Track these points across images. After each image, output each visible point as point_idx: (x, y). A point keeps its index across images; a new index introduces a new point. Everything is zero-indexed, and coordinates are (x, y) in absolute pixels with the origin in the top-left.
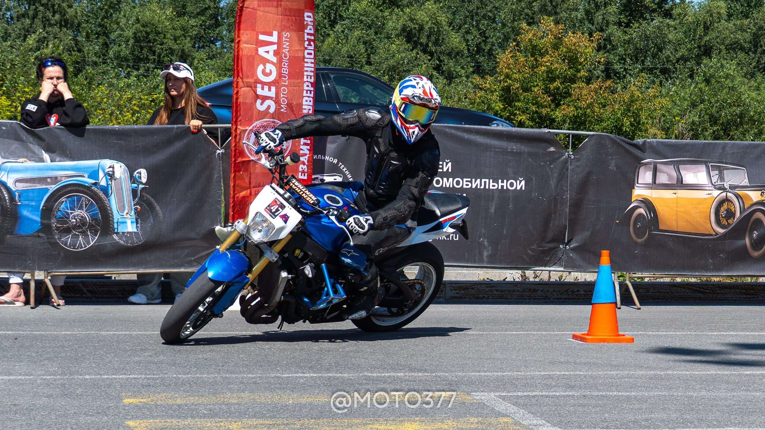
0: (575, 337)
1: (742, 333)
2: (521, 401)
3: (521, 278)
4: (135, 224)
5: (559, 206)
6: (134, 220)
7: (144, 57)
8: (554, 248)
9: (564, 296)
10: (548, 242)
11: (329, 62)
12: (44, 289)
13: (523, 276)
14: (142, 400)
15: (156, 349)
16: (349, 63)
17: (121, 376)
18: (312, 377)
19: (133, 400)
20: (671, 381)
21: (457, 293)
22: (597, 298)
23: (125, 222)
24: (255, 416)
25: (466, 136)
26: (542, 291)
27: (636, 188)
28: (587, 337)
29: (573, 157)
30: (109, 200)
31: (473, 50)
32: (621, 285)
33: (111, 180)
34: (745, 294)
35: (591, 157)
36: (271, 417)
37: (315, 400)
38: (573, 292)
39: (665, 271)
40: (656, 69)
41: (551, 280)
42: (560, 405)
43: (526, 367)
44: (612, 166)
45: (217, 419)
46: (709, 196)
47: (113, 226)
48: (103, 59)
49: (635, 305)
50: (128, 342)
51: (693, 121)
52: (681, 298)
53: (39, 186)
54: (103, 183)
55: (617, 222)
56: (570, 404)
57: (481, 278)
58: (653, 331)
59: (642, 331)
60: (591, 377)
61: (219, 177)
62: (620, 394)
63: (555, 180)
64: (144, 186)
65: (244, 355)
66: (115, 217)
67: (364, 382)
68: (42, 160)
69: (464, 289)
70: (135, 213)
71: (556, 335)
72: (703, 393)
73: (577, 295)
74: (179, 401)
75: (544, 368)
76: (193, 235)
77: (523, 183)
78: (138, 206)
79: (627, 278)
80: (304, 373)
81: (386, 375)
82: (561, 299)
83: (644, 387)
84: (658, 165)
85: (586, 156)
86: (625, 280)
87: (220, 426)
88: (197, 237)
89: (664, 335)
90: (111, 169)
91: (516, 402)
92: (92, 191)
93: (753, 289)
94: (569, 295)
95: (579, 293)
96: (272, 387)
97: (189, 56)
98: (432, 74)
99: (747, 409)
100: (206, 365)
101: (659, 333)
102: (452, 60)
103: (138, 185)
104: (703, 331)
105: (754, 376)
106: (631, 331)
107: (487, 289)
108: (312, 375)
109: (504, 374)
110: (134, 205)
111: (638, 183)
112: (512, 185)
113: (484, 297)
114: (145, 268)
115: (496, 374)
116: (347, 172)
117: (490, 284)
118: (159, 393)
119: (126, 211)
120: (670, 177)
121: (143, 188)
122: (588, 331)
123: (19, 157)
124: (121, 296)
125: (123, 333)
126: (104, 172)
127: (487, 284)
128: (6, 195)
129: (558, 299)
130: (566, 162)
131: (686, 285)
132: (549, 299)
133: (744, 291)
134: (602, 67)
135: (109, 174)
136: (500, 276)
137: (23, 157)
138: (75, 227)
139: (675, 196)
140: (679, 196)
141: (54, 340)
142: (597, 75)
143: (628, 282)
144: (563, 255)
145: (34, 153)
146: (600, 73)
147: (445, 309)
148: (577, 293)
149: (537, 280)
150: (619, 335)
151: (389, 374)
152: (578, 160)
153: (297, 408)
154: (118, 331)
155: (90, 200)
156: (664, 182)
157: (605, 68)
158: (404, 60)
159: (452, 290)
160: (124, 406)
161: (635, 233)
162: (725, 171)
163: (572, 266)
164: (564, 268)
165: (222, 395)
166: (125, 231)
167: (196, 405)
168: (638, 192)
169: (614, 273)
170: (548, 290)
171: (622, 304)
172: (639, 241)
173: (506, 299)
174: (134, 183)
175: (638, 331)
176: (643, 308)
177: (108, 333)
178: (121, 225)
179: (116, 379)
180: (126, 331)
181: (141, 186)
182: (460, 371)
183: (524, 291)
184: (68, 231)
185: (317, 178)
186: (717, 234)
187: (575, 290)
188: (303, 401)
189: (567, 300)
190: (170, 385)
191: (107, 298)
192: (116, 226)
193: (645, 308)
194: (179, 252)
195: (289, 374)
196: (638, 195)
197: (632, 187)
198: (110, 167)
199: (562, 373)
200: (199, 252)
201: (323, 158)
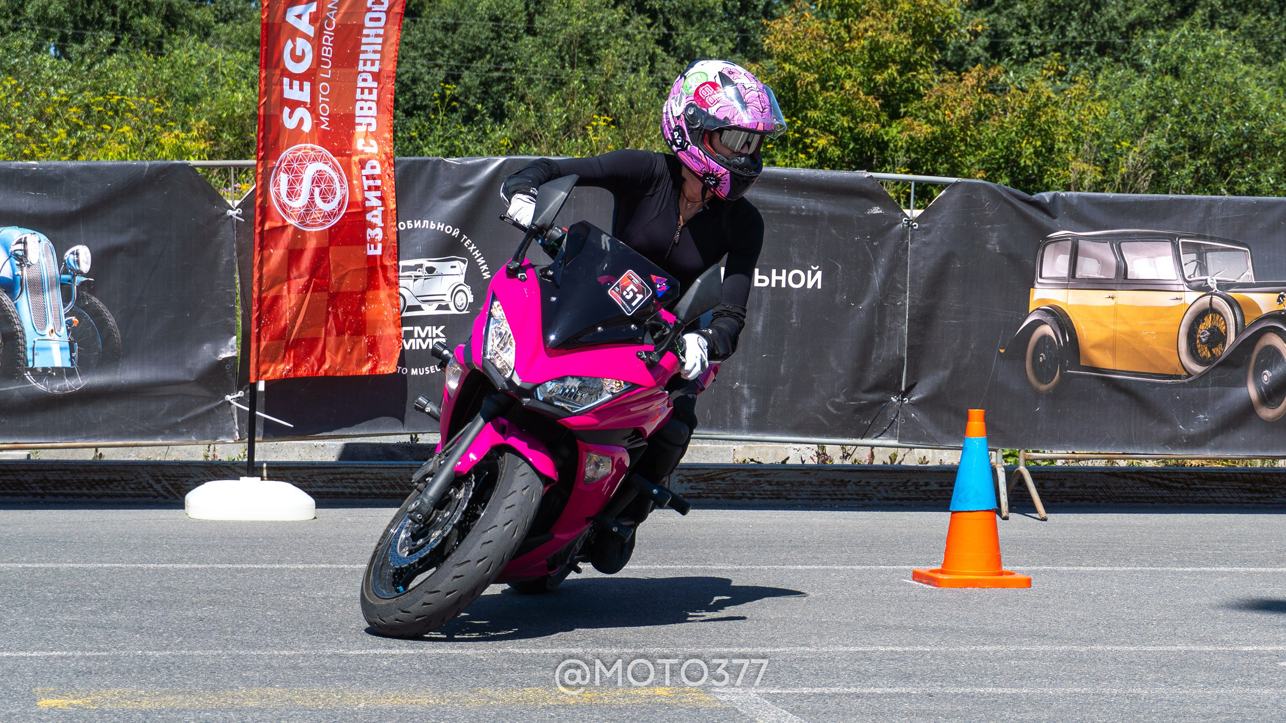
0: (917, 576)
1: (1242, 569)
2: (807, 705)
3: (816, 459)
4: (68, 352)
5: (888, 320)
6: (67, 345)
7: (93, 18)
8: (881, 402)
9: (899, 495)
10: (869, 391)
11: (454, 28)
13: (821, 454)
14: (74, 702)
15: (105, 599)
16: (492, 31)
17: (35, 654)
18: (404, 655)
19: (56, 701)
20: (1099, 666)
21: (692, 488)
22: (960, 501)
23: (48, 349)
26: (856, 484)
27: (1037, 286)
28: (940, 576)
29: (916, 225)
30: (16, 305)
31: (734, 6)
32: (1011, 473)
33: (20, 265)
34: (1250, 490)
35: (953, 226)
37: (410, 701)
38: (917, 485)
39: (1093, 448)
40: (1089, 44)
41: (875, 463)
42: (882, 714)
43: (821, 636)
44: (993, 245)
46: (1178, 303)
47: (25, 355)
48: (14, 21)
49: (1036, 511)
50: (50, 584)
51: (1157, 148)
52: (1126, 498)
54: (6, 275)
55: (1002, 351)
56: (902, 712)
57: (740, 458)
58: (1070, 565)
59: (1048, 564)
60: (946, 656)
61: (230, 263)
62: (1000, 691)
63: (880, 270)
64: (84, 279)
65: (274, 612)
66: (27, 339)
67: (506, 666)
69: (705, 480)
70: (68, 331)
71: (881, 572)
72: (1161, 689)
73: (923, 491)
74: (145, 705)
75: (855, 638)
76: (180, 376)
77: (819, 275)
78: (73, 318)
79: (1022, 461)
81: (549, 651)
82: (893, 499)
83: (1047, 676)
84: (1082, 243)
85: (943, 224)
86: (1017, 464)
88: (188, 378)
89: (1092, 574)
90: (20, 246)
91: (799, 707)
93: (1265, 481)
94: (909, 492)
95: (927, 488)
96: (328, 675)
97: (181, 16)
98: (654, 53)
100: (200, 631)
101: (1082, 568)
102: (693, 25)
103: (74, 277)
104: (1165, 564)
105: (1261, 655)
106: (1026, 563)
107: (751, 480)
109: (777, 650)
110: (66, 315)
111: (1041, 277)
112: (796, 279)
113: (744, 496)
114: (87, 438)
116: (477, 254)
117: (755, 470)
118: (108, 688)
120: (1104, 265)
121: (82, 283)
122: (943, 565)
124: (41, 492)
125: (42, 565)
126: (7, 251)
127: (749, 470)
129: (888, 499)
130: (903, 235)
131: (1135, 473)
132: (870, 499)
133: (1249, 485)
134: (984, 40)
135: (17, 255)
136: (776, 454)
139: (1111, 302)
140: (1120, 302)
142: (974, 55)
143: (1022, 468)
144: (897, 416)
146: (980, 51)
147: (668, 520)
148: (923, 488)
149: (848, 462)
150: (1001, 574)
151: (554, 651)
152: (927, 231)
154: (33, 562)
156: (1092, 276)
157: (991, 44)
158: (598, 26)
159: (682, 482)
160: (40, 713)
161: (1036, 374)
162: (1209, 255)
163: (914, 435)
164: (899, 441)
165: (229, 693)
166: (49, 366)
167: (179, 712)
168: (1042, 294)
169: (996, 451)
170: (868, 483)
171: (1011, 510)
172: (1043, 387)
173: (788, 499)
174: (65, 272)
175: (1040, 565)
176: (1053, 517)
177: (13, 565)
178: (41, 353)
179: (25, 658)
180: (49, 562)
181: (79, 279)
182: (692, 645)
185: (421, 266)
186: (1189, 375)
187: (921, 482)
188: (386, 703)
189: (906, 502)
190: (129, 671)
191: (13, 495)
192: (29, 355)
193: (1055, 518)
194: (153, 406)
195: (361, 650)
196: (1042, 301)
197: (1031, 284)
198: (19, 242)
199: (889, 649)
200: (192, 408)
201: (433, 226)
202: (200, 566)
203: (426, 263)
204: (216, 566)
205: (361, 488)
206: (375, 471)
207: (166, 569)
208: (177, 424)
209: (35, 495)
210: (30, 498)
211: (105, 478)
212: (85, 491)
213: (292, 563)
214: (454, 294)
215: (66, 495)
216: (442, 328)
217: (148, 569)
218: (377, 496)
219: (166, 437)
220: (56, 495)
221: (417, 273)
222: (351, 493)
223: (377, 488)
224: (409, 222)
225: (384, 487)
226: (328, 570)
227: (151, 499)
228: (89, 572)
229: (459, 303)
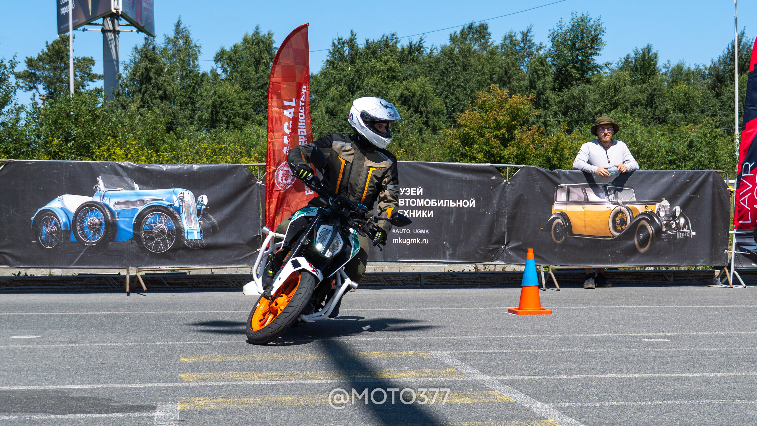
0: (509, 311)
1: (631, 307)
3: (474, 270)
4: (200, 234)
5: (500, 218)
6: (199, 231)
7: (219, 119)
8: (497, 248)
9: (506, 282)
10: (493, 244)
12: (136, 280)
13: (476, 268)
14: (193, 359)
17: (181, 343)
19: (187, 359)
21: (429, 281)
22: (526, 283)
23: (193, 233)
24: (272, 370)
25: (433, 169)
26: (490, 278)
27: (555, 205)
28: (518, 311)
29: (509, 183)
30: (181, 217)
32: (546, 274)
33: (182, 202)
35: (522, 183)
36: (283, 370)
38: (512, 279)
39: (577, 264)
41: (496, 271)
43: (472, 332)
44: (538, 189)
45: (244, 372)
46: (608, 209)
47: (184, 235)
48: (191, 121)
49: (556, 287)
53: (131, 207)
54: (176, 205)
55: (543, 229)
57: (447, 270)
58: (567, 306)
59: (558, 306)
60: (518, 339)
61: (258, 200)
62: (537, 351)
63: (496, 200)
64: (205, 207)
66: (185, 229)
68: (133, 189)
69: (434, 278)
70: (200, 226)
71: (497, 310)
72: (597, 349)
74: (219, 360)
75: (484, 333)
76: (241, 242)
77: (474, 202)
78: (201, 221)
79: (550, 270)
82: (503, 284)
83: (555, 345)
84: (571, 189)
85: (519, 182)
87: (246, 377)
88: (243, 243)
89: (575, 309)
90: (182, 195)
91: (461, 358)
92: (169, 210)
93: (641, 275)
94: (509, 281)
95: (516, 280)
99: (627, 360)
101: (571, 307)
103: (201, 206)
104: (603, 305)
105: (636, 337)
106: (551, 306)
107: (451, 278)
109: (455, 337)
110: (199, 220)
111: (556, 201)
112: (466, 204)
113: (448, 284)
117: (452, 274)
119: (193, 225)
120: (579, 197)
121: (205, 209)
122: (519, 307)
123: (118, 187)
126: (177, 197)
127: (450, 274)
128: (109, 214)
130: (505, 186)
132: (495, 284)
133: (635, 277)
135: (180, 198)
136: (460, 269)
137: (120, 187)
138: (158, 236)
139: (583, 210)
140: (586, 209)
141: (139, 318)
143: (551, 272)
144: (504, 253)
145: (128, 183)
147: (420, 293)
149: (486, 271)
150: (541, 309)
152: (513, 185)
153: (303, 364)
155: (167, 217)
156: (575, 200)
157: (545, 121)
159: (426, 278)
160: (180, 363)
161: (555, 237)
162: (619, 192)
163: (510, 260)
164: (505, 262)
165: (251, 355)
166: (193, 239)
167: (231, 362)
168: (557, 207)
169: (540, 265)
170: (494, 278)
171: (547, 287)
172: (558, 242)
173: (465, 284)
174: (198, 205)
175: (556, 306)
177: (178, 312)
178: (190, 234)
179: (178, 344)
181: (203, 207)
183: (477, 279)
184: (152, 239)
186: (614, 236)
187: (514, 277)
189: (508, 285)
190: (215, 348)
191: (181, 287)
192: (186, 235)
193: (563, 290)
194: (231, 253)
196: (557, 210)
197: (552, 204)
198: (181, 194)
199: (497, 336)
200: (245, 254)
207: (234, 313)
208: (239, 260)
209: (189, 287)
210: (187, 289)
211: (214, 281)
212: (207, 285)
215: (200, 287)
219: (235, 264)
220: (197, 287)
227: (231, 288)
228: (205, 314)
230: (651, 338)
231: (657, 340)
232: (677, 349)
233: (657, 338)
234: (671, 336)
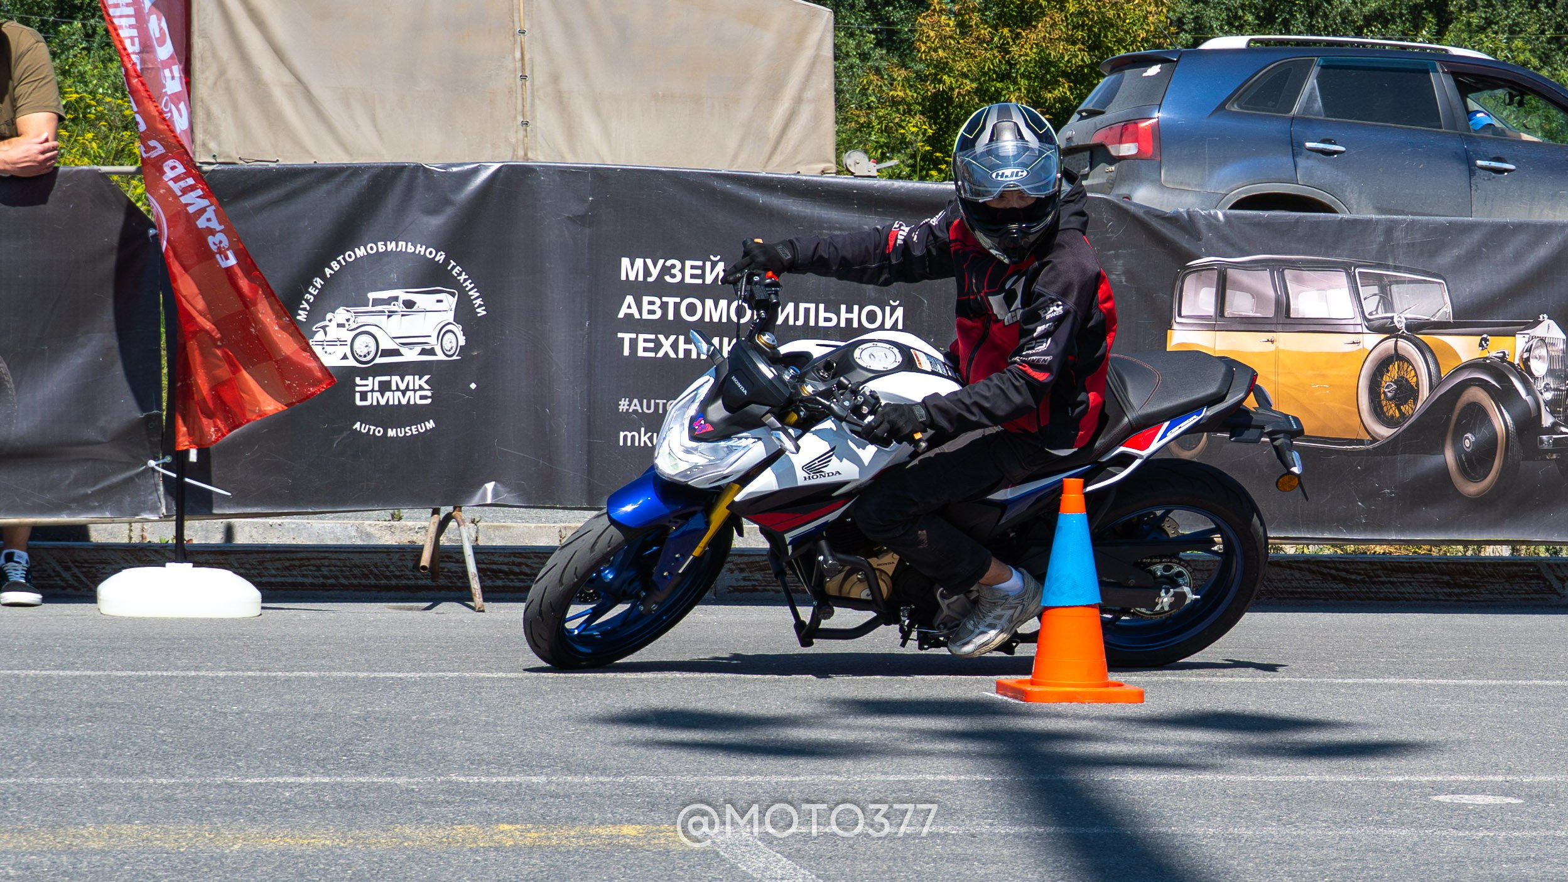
0: (999, 688)
1: (1417, 681)
2: (810, 848)
18: (315, 784)
20: (1201, 800)
21: (744, 579)
22: (1053, 594)
25: (761, 198)
27: (1175, 326)
28: (1030, 688)
34: (1448, 584)
37: (301, 842)
42: (903, 859)
44: (1118, 274)
46: (1356, 347)
52: (1291, 593)
56: (930, 856)
61: (154, 294)
65: (168, 730)
67: (441, 797)
69: (758, 569)
71: (960, 683)
72: (1272, 829)
76: (91, 433)
77: (900, 311)
80: (300, 775)
81: (503, 779)
84: (1233, 273)
88: (101, 438)
89: (1225, 686)
91: (799, 851)
93: (1467, 573)
96: (208, 809)
99: (1363, 870)
100: (63, 754)
104: (1322, 675)
105: (1410, 786)
108: (317, 779)
111: (1180, 315)
112: (871, 316)
115: (775, 779)
116: (469, 285)
120: (1262, 300)
131: (1306, 562)
133: (1446, 578)
139: (1270, 347)
140: (1284, 347)
150: (1106, 685)
151: (510, 779)
153: (247, 863)
156: (1243, 313)
159: (732, 571)
162: (1395, 288)
165: (71, 830)
168: (1181, 336)
172: (1186, 454)
185: (396, 299)
186: (1374, 440)
188: (269, 845)
194: (56, 474)
195: (261, 776)
196: (1180, 344)
197: (1167, 325)
199: (939, 778)
200: (105, 475)
201: (411, 249)
202: (93, 673)
203: (402, 294)
204: (115, 673)
205: (325, 577)
206: (343, 556)
207: (49, 677)
208: (87, 496)
213: (212, 669)
214: (441, 335)
216: (426, 377)
217: (27, 676)
218: (345, 588)
219: (72, 512)
221: (392, 308)
222: (312, 584)
223: (345, 577)
224: (380, 244)
225: (355, 577)
226: (255, 678)
227: (59, 591)
229: (447, 346)
230: (1464, 791)
231: (1480, 799)
232: (1543, 832)
233: (1484, 792)
234: (1531, 786)
